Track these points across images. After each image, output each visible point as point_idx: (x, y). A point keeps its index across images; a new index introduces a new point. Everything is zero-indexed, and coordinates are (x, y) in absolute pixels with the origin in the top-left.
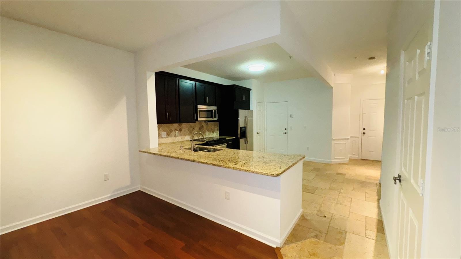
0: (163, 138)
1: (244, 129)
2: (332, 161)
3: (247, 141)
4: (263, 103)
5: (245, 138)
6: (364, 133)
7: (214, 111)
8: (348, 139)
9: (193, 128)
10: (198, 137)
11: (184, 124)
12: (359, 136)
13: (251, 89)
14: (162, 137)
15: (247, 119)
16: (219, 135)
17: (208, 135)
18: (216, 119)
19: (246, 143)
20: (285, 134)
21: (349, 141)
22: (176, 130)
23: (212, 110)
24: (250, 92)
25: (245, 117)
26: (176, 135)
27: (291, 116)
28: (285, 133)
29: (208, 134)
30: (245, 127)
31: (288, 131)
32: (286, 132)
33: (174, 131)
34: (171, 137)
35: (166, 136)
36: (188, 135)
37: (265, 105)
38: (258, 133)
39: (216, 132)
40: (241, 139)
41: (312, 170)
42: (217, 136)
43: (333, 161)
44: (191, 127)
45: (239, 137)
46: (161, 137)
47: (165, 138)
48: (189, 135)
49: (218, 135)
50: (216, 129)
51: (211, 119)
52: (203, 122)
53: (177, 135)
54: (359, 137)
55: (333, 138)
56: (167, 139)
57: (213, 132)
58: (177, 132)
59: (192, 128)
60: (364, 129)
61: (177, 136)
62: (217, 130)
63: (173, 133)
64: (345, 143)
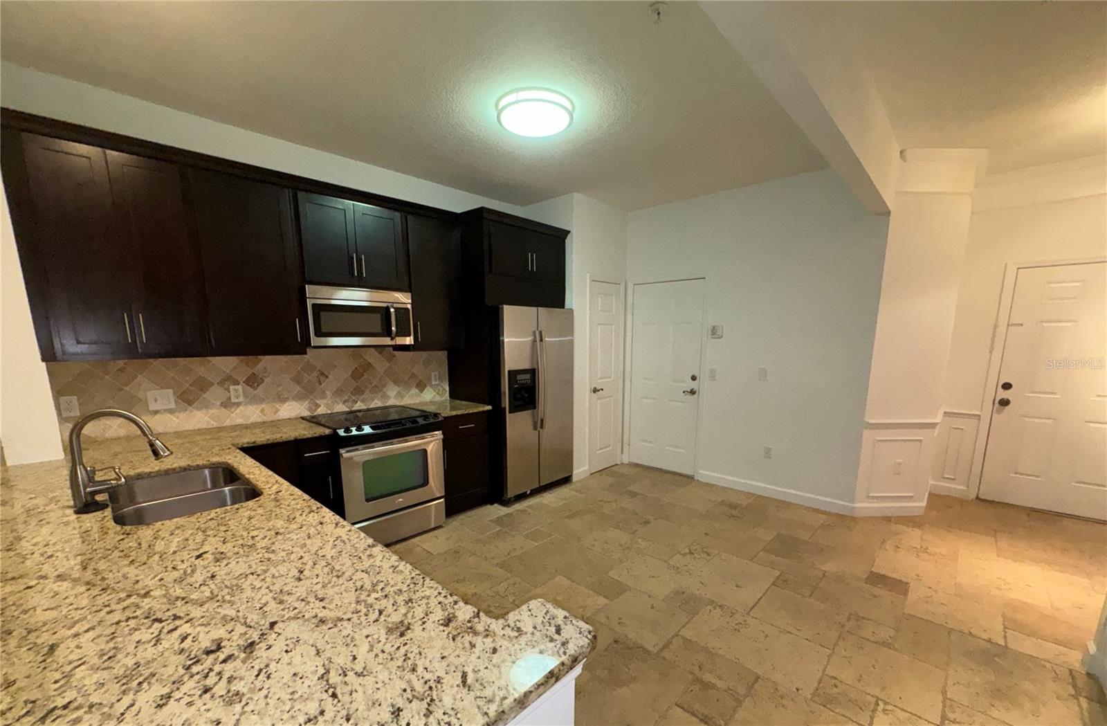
0: (156, 412)
1: (528, 376)
2: (858, 505)
3: (542, 420)
4: (623, 285)
5: (535, 408)
6: (1004, 403)
7: (395, 308)
8: (933, 426)
9: (322, 374)
10: (350, 404)
11: (267, 357)
12: (978, 413)
13: (568, 232)
14: (151, 409)
15: (541, 340)
16: (447, 394)
17: (396, 397)
18: (409, 341)
19: (539, 424)
20: (690, 397)
21: (937, 431)
22: (229, 380)
23: (388, 309)
24: (566, 241)
25: (534, 332)
26: (230, 398)
27: (714, 331)
28: (693, 392)
29: (399, 392)
30: (533, 372)
31: (704, 386)
32: (696, 388)
33: (221, 383)
34: (207, 406)
35: (173, 406)
36: (294, 399)
37: (630, 292)
38: (595, 391)
39: (431, 386)
40: (510, 412)
41: (764, 550)
42: (438, 398)
43: (863, 506)
44: (309, 368)
45: (503, 406)
46: (148, 410)
47: (171, 411)
48: (299, 398)
49: (442, 395)
50: (433, 374)
51: (386, 341)
52: (372, 349)
53: (234, 400)
54: (979, 416)
55: (872, 421)
56: (183, 415)
57: (421, 386)
58: (236, 391)
59: (315, 374)
60: (1007, 386)
61: (238, 404)
62: (441, 379)
63: (215, 394)
64: (921, 441)
